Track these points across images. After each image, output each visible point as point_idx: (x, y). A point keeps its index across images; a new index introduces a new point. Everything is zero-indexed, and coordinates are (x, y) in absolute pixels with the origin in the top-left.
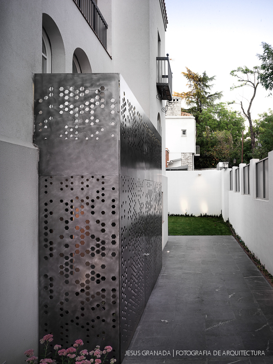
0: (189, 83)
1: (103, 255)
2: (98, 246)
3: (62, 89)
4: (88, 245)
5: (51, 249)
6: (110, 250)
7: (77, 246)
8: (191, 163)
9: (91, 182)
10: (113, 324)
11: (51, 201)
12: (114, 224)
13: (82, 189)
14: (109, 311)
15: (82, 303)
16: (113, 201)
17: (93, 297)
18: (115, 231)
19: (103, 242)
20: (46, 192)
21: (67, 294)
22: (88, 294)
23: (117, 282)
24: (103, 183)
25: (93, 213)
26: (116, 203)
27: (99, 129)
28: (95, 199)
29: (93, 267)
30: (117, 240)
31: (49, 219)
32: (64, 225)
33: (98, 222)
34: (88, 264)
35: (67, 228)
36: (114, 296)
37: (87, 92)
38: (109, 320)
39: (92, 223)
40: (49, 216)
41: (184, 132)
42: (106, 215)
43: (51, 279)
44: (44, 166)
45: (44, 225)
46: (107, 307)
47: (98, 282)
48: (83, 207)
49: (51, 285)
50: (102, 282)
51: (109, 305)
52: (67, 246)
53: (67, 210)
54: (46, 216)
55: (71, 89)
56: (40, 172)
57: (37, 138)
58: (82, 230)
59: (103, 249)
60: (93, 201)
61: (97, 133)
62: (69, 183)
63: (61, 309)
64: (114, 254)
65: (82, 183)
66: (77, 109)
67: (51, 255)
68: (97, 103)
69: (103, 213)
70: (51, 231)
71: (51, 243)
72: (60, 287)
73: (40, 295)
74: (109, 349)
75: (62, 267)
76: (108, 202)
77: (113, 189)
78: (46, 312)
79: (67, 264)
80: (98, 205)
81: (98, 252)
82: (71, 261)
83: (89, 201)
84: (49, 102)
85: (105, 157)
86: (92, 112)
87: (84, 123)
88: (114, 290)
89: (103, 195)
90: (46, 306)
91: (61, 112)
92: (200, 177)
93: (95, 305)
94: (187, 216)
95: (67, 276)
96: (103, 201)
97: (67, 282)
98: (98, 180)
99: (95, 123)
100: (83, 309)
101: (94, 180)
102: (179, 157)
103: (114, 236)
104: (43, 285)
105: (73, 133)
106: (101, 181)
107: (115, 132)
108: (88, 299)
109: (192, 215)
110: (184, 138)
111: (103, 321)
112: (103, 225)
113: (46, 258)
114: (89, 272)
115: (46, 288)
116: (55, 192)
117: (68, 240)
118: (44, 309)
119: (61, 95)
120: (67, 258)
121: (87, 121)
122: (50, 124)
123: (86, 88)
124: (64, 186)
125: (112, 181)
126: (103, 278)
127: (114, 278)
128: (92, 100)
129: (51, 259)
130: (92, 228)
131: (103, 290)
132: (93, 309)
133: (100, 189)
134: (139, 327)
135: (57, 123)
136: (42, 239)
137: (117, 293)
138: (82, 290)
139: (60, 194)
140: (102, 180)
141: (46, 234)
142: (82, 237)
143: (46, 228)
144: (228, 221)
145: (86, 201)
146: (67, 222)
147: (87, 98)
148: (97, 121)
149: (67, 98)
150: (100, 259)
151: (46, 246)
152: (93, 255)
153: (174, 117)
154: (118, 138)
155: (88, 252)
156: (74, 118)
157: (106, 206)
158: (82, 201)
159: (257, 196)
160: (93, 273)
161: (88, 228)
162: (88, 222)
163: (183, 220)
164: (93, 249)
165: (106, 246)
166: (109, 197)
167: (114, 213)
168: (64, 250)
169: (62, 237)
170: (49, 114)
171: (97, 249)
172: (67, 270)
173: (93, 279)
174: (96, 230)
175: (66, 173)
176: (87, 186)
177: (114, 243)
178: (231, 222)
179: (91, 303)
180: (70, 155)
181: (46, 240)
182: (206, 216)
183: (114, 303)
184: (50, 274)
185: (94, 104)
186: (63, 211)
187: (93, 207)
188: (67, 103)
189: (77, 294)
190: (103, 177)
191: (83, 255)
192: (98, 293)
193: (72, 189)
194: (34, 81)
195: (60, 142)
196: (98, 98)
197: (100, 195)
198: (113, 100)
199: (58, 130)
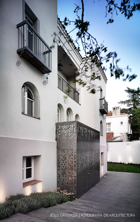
0: (129, 95)
1: (72, 170)
2: (71, 167)
3: (62, 126)
4: (69, 167)
5: (60, 167)
6: (74, 169)
7: (66, 167)
8: (126, 137)
10: (75, 189)
11: (60, 155)
12: (75, 162)
14: (74, 185)
16: (75, 156)
17: (70, 181)
18: (75, 164)
19: (72, 167)
21: (63, 179)
22: (68, 180)
23: (76, 178)
25: (70, 159)
26: (76, 156)
27: (71, 136)
29: (70, 173)
30: (76, 166)
31: (59, 160)
32: (63, 161)
33: (71, 161)
34: (68, 172)
35: (63, 162)
36: (75, 181)
37: (68, 126)
38: (74, 187)
39: (70, 161)
41: (122, 123)
42: (73, 159)
43: (60, 175)
44: (58, 146)
45: (58, 161)
46: (73, 184)
47: (71, 177)
50: (72, 177)
52: (63, 167)
53: (63, 158)
55: (65, 126)
56: (57, 148)
57: (56, 139)
58: (67, 163)
59: (72, 168)
63: (62, 183)
65: (67, 151)
66: (66, 131)
67: (60, 169)
68: (71, 129)
69: (72, 159)
70: (60, 163)
71: (60, 166)
72: (61, 177)
73: (57, 179)
74: (73, 194)
75: (62, 172)
76: (74, 156)
77: (75, 152)
80: (71, 156)
81: (71, 169)
82: (65, 171)
83: (69, 155)
84: (59, 130)
85: (73, 144)
86: (70, 132)
87: (67, 135)
91: (62, 132)
92: (128, 145)
94: (121, 163)
95: (63, 175)
97: (63, 176)
100: (67, 184)
101: (70, 150)
102: (119, 135)
103: (75, 165)
105: (65, 138)
107: (75, 137)
108: (68, 181)
109: (123, 163)
110: (122, 126)
111: (72, 188)
112: (72, 162)
113: (59, 170)
115: (59, 177)
116: (60, 153)
117: (64, 165)
118: (58, 182)
120: (63, 170)
123: (68, 125)
124: (63, 151)
125: (75, 150)
127: (75, 176)
128: (69, 129)
130: (70, 163)
131: (72, 179)
132: (70, 184)
133: (71, 152)
134: (84, 194)
135: (61, 135)
137: (76, 181)
139: (62, 153)
140: (72, 150)
147: (68, 128)
148: (71, 134)
149: (63, 128)
153: (116, 116)
154: (76, 139)
155: (68, 169)
156: (65, 134)
157: (73, 157)
162: (68, 161)
163: (118, 165)
164: (70, 168)
167: (75, 159)
169: (62, 164)
170: (59, 133)
172: (63, 173)
173: (70, 176)
175: (63, 148)
177: (75, 167)
179: (69, 182)
180: (64, 143)
181: (59, 165)
182: (131, 164)
183: (75, 183)
187: (70, 157)
188: (63, 130)
189: (66, 179)
192: (71, 180)
194: (56, 125)
195: (62, 140)
196: (71, 128)
197: (71, 154)
198: (75, 128)
199: (61, 137)
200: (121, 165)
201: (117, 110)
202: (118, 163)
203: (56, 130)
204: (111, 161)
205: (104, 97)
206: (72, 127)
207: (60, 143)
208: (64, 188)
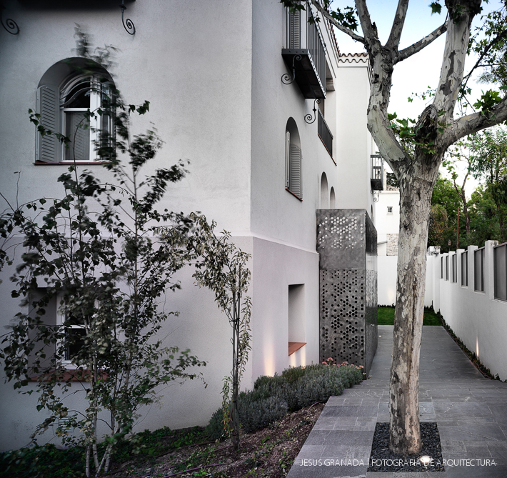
1: (356, 316)
2: (353, 311)
3: (332, 218)
4: (348, 311)
5: (327, 312)
6: (360, 313)
7: (341, 311)
9: (349, 274)
10: (361, 357)
11: (326, 284)
12: (362, 298)
13: (344, 277)
14: (359, 349)
15: (344, 344)
16: (362, 284)
17: (350, 341)
18: (363, 302)
19: (356, 309)
20: (323, 279)
21: (335, 339)
22: (347, 339)
23: (364, 332)
25: (350, 291)
26: (364, 286)
27: (353, 242)
29: (350, 323)
30: (364, 307)
31: (325, 295)
33: (353, 297)
34: (347, 321)
35: (335, 300)
36: (362, 341)
37: (347, 220)
38: (359, 355)
39: (350, 298)
40: (325, 293)
41: (390, 210)
42: (358, 293)
43: (327, 330)
44: (322, 264)
45: (322, 298)
46: (358, 347)
47: (353, 332)
48: (344, 288)
49: (327, 334)
50: (356, 332)
52: (335, 311)
53: (335, 290)
54: (323, 293)
55: (338, 218)
56: (320, 268)
57: (318, 247)
58: (344, 302)
59: (356, 312)
60: (350, 284)
61: (353, 244)
62: (336, 274)
63: (332, 348)
64: (362, 316)
65: (344, 274)
66: (341, 230)
67: (327, 316)
68: (353, 227)
69: (356, 291)
70: (327, 302)
71: (327, 309)
72: (331, 334)
73: (320, 339)
75: (332, 323)
76: (359, 285)
77: (362, 278)
78: (324, 349)
79: (335, 321)
80: (353, 287)
81: (353, 314)
82: (338, 319)
83: (348, 284)
84: (324, 227)
85: (357, 259)
86: (350, 232)
87: (345, 239)
88: (362, 337)
89: (356, 281)
90: (323, 346)
91: (332, 232)
93: (351, 346)
95: (335, 328)
96: (356, 284)
97: (335, 332)
98: (353, 272)
99: (351, 238)
100: (344, 348)
101: (351, 272)
103: (362, 305)
104: (322, 333)
105: (339, 244)
106: (355, 273)
107: (363, 244)
108: (347, 342)
110: (390, 217)
111: (356, 355)
112: (356, 298)
113: (323, 318)
114: (348, 326)
115: (323, 335)
116: (329, 279)
117: (336, 307)
119: (332, 222)
120: (335, 318)
121: (347, 237)
122: (325, 239)
123: (346, 218)
124: (333, 276)
125: (361, 273)
126: (356, 330)
127: (362, 330)
128: (350, 225)
129: (326, 318)
130: (350, 300)
131: (356, 337)
132: (350, 348)
133: (354, 277)
135: (330, 238)
136: (321, 307)
137: (364, 339)
138: (344, 337)
139: (331, 280)
141: (324, 304)
142: (344, 305)
143: (324, 300)
144: (439, 313)
145: (346, 284)
146: (335, 297)
147: (347, 224)
148: (353, 237)
149: (335, 224)
150: (354, 319)
151: (324, 311)
152: (350, 316)
154: (365, 248)
155: (347, 314)
156: (339, 235)
157: (358, 288)
158: (344, 284)
159: (462, 284)
160: (350, 327)
161: (347, 300)
162: (347, 297)
163: (390, 311)
164: (350, 313)
165: (358, 311)
166: (359, 282)
167: (362, 291)
168: (334, 313)
169: (332, 305)
170: (325, 233)
172: (335, 325)
173: (350, 330)
174: (352, 302)
175: (335, 268)
176: (347, 276)
177: (362, 309)
178: (442, 314)
179: (350, 345)
181: (324, 307)
183: (362, 344)
184: (326, 327)
185: (351, 227)
186: (333, 290)
187: (350, 288)
188: (335, 227)
189: (341, 339)
190: (356, 271)
191: (344, 316)
192: (353, 339)
193: (338, 277)
194: (317, 215)
195: (332, 249)
196: (353, 223)
197: (354, 281)
198: (361, 225)
199: (330, 243)
202: (388, 306)
203: (318, 227)
206: (355, 222)
207: (327, 257)
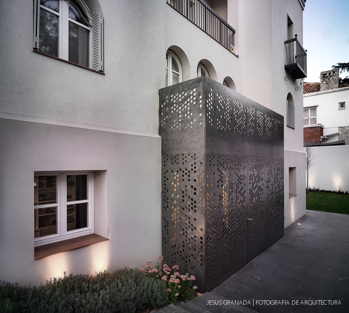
1: (195, 211)
2: (192, 204)
3: (172, 96)
4: (187, 203)
5: (168, 203)
6: (199, 208)
9: (188, 159)
10: (201, 262)
11: (167, 171)
13: (183, 163)
14: (199, 252)
15: (183, 242)
17: (189, 239)
19: (195, 202)
20: (165, 165)
22: (186, 237)
23: (203, 233)
24: (195, 159)
25: (189, 180)
26: (203, 174)
27: (192, 120)
28: (190, 170)
29: (189, 218)
30: (203, 201)
31: (166, 183)
32: (174, 187)
33: (192, 187)
34: (186, 216)
36: (201, 242)
37: (186, 94)
38: (198, 259)
39: (189, 188)
40: (166, 181)
41: (342, 104)
42: (197, 182)
43: (167, 222)
44: (164, 149)
45: (164, 187)
46: (197, 250)
47: (192, 230)
48: (183, 176)
49: (168, 226)
50: (194, 231)
51: (199, 248)
54: (165, 181)
55: (177, 94)
56: (163, 152)
57: (162, 131)
58: (183, 192)
59: (195, 206)
60: (189, 172)
61: (191, 123)
62: (176, 159)
64: (201, 212)
65: (183, 159)
66: (180, 108)
67: (167, 206)
68: (191, 101)
69: (195, 181)
70: (167, 191)
72: (171, 228)
73: (162, 231)
74: (193, 278)
76: (198, 173)
77: (201, 163)
78: (166, 243)
80: (192, 175)
81: (192, 208)
83: (187, 172)
84: (165, 107)
85: (196, 140)
86: (189, 108)
87: (184, 117)
88: (201, 238)
89: (195, 167)
90: (165, 239)
91: (172, 112)
93: (190, 246)
96: (195, 172)
98: (192, 157)
99: (190, 116)
100: (183, 246)
101: (190, 157)
102: (336, 131)
104: (164, 225)
105: (178, 125)
106: (194, 158)
107: (202, 121)
108: (186, 240)
109: (347, 193)
110: (342, 112)
111: (195, 258)
112: (195, 189)
113: (165, 208)
114: (187, 222)
115: (165, 227)
116: (169, 165)
117: (176, 198)
119: (172, 100)
121: (186, 115)
122: (166, 121)
123: (185, 92)
124: (173, 161)
125: (201, 157)
126: (195, 228)
127: (201, 229)
128: (189, 100)
129: (167, 209)
130: (189, 191)
131: (195, 236)
132: (189, 248)
133: (193, 163)
135: (170, 119)
136: (163, 195)
137: (203, 241)
139: (172, 166)
140: (194, 156)
141: (165, 192)
142: (183, 197)
143: (165, 189)
145: (185, 171)
147: (186, 99)
148: (191, 114)
149: (175, 101)
150: (193, 214)
151: (165, 200)
152: (189, 210)
153: (330, 90)
154: (204, 125)
155: (186, 207)
156: (179, 115)
157: (197, 176)
158: (183, 172)
160: (189, 222)
161: (186, 190)
162: (186, 186)
163: (334, 196)
164: (189, 206)
165: (197, 205)
166: (199, 169)
168: (174, 204)
170: (166, 114)
171: (191, 206)
173: (189, 227)
174: (191, 193)
175: (174, 153)
176: (186, 161)
179: (189, 244)
180: (176, 140)
181: (165, 196)
183: (201, 247)
184: (167, 219)
185: (189, 102)
186: (173, 178)
187: (189, 176)
188: (175, 105)
189: (181, 235)
190: (195, 154)
191: (183, 209)
192: (192, 238)
193: (178, 163)
194: (160, 94)
195: (172, 132)
196: (192, 97)
197: (193, 167)
198: (201, 97)
199: (171, 124)
200: (340, 196)
201: (331, 79)
202: (334, 192)
203: (160, 108)
204: (317, 188)
205: (296, 36)
206: (194, 94)
207: (167, 140)
208: (177, 256)
